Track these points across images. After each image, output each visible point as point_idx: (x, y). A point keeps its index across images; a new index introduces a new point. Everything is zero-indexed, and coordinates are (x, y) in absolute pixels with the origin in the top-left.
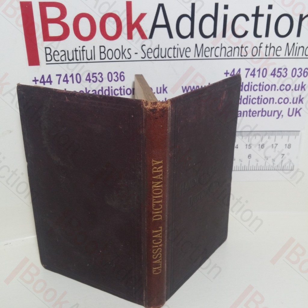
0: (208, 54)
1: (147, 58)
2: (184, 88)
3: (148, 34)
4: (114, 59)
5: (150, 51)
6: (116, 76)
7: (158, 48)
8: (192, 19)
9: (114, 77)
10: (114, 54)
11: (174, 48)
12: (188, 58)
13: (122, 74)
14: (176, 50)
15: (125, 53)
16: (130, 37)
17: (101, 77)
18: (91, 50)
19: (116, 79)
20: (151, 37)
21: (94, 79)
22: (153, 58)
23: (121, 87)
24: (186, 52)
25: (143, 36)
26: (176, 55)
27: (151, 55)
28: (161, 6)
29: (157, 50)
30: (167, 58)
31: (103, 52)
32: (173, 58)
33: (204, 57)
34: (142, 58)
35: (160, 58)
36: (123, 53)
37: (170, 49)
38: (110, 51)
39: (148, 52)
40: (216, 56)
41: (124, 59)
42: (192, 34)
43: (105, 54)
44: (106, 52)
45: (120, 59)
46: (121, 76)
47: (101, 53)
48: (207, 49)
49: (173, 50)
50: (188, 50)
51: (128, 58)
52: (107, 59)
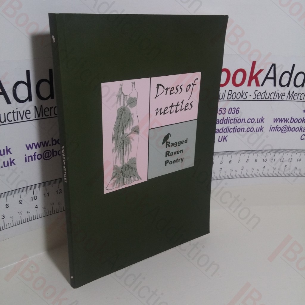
0: (296, 98)
1: (256, 99)
2: (275, 119)
3: (261, 83)
4: (236, 99)
5: (259, 94)
6: (234, 111)
7: (265, 93)
8: (291, 75)
9: (233, 111)
10: (236, 96)
11: (275, 93)
12: (282, 100)
13: (238, 109)
14: (276, 94)
15: (243, 96)
16: (249, 85)
17: (225, 111)
18: (223, 93)
19: (233, 113)
20: (262, 85)
21: (220, 112)
22: (260, 99)
23: (235, 118)
24: (282, 95)
25: (258, 84)
26: (275, 98)
27: (259, 97)
28: (274, 65)
29: (264, 94)
30: (269, 99)
31: (230, 95)
32: (273, 99)
33: (293, 100)
34: (253, 99)
35: (265, 99)
36: (242, 95)
37: (273, 94)
38: (235, 94)
39: (258, 95)
40: (301, 99)
41: (242, 99)
42: (288, 85)
43: (231, 95)
44: (232, 95)
45: (240, 99)
46: (237, 111)
47: (229, 95)
48: (296, 95)
49: (274, 94)
50: (284, 94)
51: (245, 99)
52: (231, 99)
